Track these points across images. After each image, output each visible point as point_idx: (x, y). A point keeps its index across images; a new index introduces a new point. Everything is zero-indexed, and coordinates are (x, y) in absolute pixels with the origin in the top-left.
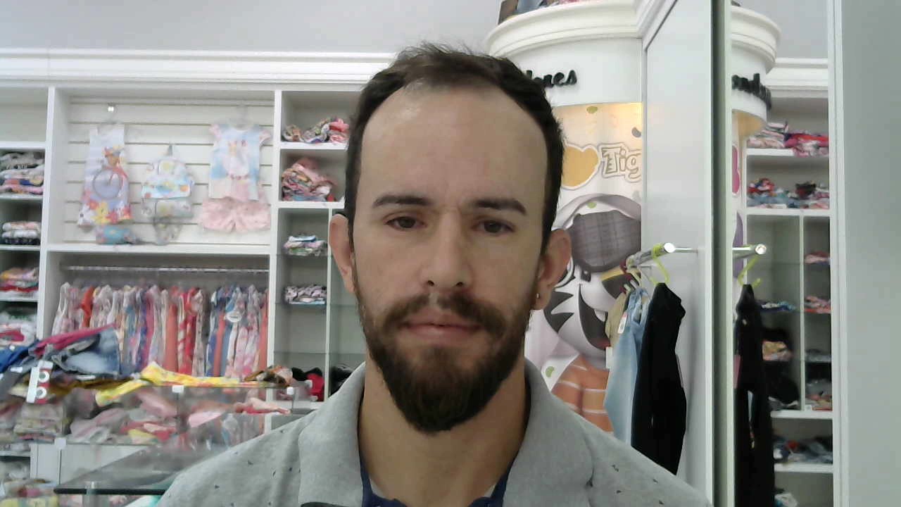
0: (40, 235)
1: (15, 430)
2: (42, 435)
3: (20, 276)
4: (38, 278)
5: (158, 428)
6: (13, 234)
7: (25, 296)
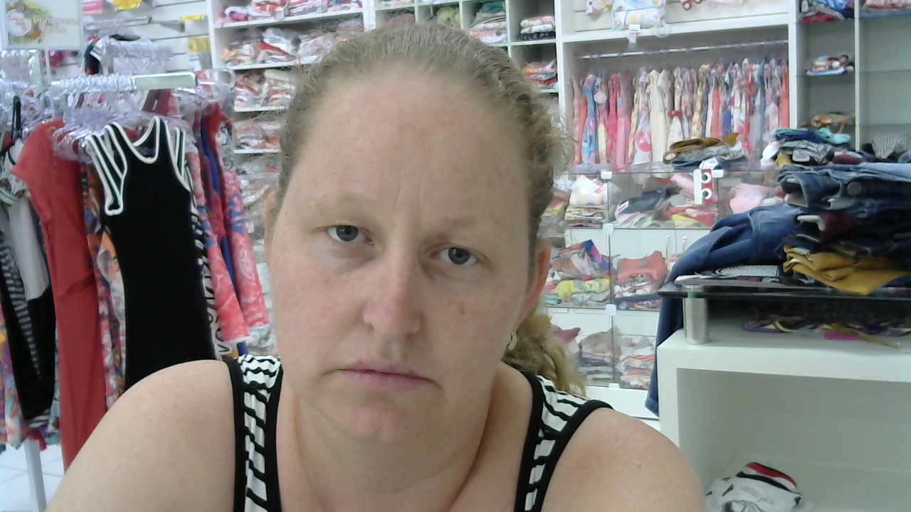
0: (554, 28)
1: (566, 218)
2: (590, 222)
3: (540, 70)
4: (556, 71)
5: (701, 213)
6: (531, 29)
7: (546, 89)
